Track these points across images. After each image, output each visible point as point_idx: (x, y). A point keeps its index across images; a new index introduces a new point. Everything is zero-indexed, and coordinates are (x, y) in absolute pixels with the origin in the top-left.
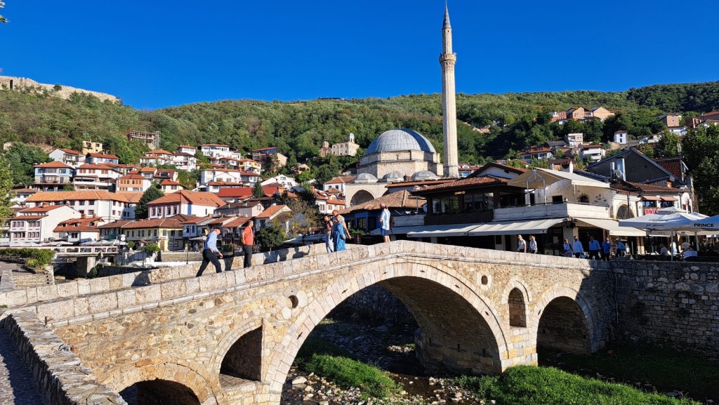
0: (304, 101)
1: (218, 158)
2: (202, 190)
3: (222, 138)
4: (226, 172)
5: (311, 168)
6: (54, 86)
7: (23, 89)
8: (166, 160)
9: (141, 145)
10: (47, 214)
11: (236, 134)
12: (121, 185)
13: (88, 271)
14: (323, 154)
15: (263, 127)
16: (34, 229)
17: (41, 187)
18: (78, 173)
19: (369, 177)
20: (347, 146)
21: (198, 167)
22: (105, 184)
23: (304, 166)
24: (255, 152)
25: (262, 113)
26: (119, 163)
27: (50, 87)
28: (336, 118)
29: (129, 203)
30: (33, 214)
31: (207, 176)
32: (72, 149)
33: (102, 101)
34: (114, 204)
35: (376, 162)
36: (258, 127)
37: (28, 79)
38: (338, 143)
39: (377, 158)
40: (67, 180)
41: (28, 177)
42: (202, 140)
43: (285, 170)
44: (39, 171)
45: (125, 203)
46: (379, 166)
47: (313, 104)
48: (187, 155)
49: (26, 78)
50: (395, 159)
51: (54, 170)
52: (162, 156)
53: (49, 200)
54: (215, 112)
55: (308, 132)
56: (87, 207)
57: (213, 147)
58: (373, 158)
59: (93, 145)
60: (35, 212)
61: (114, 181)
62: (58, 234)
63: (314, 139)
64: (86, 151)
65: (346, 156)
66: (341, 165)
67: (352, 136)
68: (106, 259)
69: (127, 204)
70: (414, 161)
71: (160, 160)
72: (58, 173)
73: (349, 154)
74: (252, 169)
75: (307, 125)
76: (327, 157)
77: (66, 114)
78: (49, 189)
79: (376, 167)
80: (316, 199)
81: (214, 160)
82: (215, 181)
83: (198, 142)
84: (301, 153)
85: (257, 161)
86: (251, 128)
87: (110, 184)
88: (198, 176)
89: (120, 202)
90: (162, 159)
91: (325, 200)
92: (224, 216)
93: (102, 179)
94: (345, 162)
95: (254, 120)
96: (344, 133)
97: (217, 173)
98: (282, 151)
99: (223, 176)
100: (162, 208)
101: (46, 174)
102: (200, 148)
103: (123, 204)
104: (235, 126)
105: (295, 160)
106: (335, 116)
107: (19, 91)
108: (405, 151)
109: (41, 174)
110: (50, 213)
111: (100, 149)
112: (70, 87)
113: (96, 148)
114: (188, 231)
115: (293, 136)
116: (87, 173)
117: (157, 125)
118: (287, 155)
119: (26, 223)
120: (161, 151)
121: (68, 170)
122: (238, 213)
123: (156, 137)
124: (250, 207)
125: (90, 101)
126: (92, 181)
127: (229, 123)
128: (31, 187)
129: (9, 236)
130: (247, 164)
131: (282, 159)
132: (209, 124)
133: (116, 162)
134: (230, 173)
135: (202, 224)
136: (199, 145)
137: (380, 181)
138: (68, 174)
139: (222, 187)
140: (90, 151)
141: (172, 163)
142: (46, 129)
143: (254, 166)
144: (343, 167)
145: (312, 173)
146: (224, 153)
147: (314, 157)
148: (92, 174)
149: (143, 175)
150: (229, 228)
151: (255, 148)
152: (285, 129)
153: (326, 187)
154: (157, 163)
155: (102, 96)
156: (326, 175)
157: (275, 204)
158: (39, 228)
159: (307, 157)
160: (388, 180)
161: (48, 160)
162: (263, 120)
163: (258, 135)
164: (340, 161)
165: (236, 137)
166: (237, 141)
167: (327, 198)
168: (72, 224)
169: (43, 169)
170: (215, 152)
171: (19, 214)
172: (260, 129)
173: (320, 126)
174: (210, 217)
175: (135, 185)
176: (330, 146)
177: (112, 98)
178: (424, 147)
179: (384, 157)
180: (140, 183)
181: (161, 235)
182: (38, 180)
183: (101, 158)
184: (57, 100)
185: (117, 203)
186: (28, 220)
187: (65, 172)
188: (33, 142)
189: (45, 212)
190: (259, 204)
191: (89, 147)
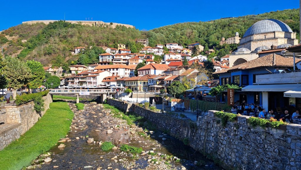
0: (214, 20)
1: (172, 49)
2: (163, 63)
3: (175, 40)
4: (175, 55)
5: (216, 51)
6: (110, 23)
7: (99, 25)
8: (150, 51)
9: (141, 45)
10: (99, 74)
11: (181, 38)
12: (130, 62)
13: (104, 101)
14: (221, 44)
15: (194, 34)
16: (95, 81)
17: (102, 63)
18: (115, 58)
19: (245, 50)
20: (234, 39)
21: (164, 53)
22: (125, 62)
23: (212, 50)
24: (189, 45)
25: (193, 27)
26: (131, 53)
27: (109, 24)
28: (229, 26)
29: (132, 70)
30: (94, 74)
31: (167, 57)
32: (114, 48)
33: (128, 28)
34: (126, 70)
35: (250, 41)
36: (191, 34)
37: (101, 21)
38: (230, 37)
39: (251, 38)
40: (111, 61)
41: (97, 60)
42: (166, 42)
43: (203, 53)
44: (101, 57)
45: (131, 69)
46: (252, 43)
47: (218, 20)
48: (159, 48)
49: (100, 21)
50: (264, 38)
51: (106, 56)
52: (149, 49)
53: (102, 68)
54: (173, 29)
55: (215, 34)
56: (115, 71)
57: (171, 45)
58: (248, 39)
59: (122, 46)
60: (95, 74)
61: (128, 60)
62: (103, 83)
63: (217, 37)
64: (119, 48)
65: (234, 44)
66: (231, 48)
67: (237, 34)
68: (111, 95)
69: (131, 70)
70: (277, 38)
71: (147, 51)
72: (107, 58)
73: (236, 43)
74: (187, 53)
75: (214, 31)
76: (223, 45)
77: (113, 34)
78: (105, 64)
79: (250, 44)
80: (214, 65)
81: (171, 50)
82: (170, 59)
83: (165, 43)
84: (211, 44)
85: (190, 49)
86: (188, 35)
87: (127, 62)
88: (163, 57)
89: (128, 69)
90: (148, 50)
91: (220, 66)
92: (166, 75)
93: (124, 60)
94: (233, 47)
95: (189, 31)
96: (233, 33)
97: (170, 55)
98: (202, 44)
99: (173, 57)
100: (143, 71)
101: (103, 58)
102: (165, 45)
103: (130, 70)
104: (181, 34)
105: (208, 48)
106: (229, 25)
107: (98, 26)
108: (271, 32)
109: (102, 58)
110: (100, 74)
111: (124, 47)
112: (116, 23)
113: (123, 47)
114: (150, 82)
115: (207, 36)
116: (118, 57)
117: (148, 36)
118: (204, 46)
119: (92, 78)
120: (148, 47)
121: (111, 56)
122: (173, 73)
123: (147, 41)
124: (179, 70)
125: (123, 28)
126: (120, 60)
127: (178, 33)
128: (98, 64)
129: (86, 84)
130: (185, 51)
131: (201, 48)
132: (170, 35)
133: (130, 52)
134: (176, 55)
135: (156, 79)
136: (165, 44)
137: (252, 52)
138: (111, 58)
139: (171, 62)
140: (121, 48)
141: (153, 52)
142: (105, 40)
143: (188, 52)
144: (232, 50)
145: (215, 53)
146: (176, 46)
147: (217, 46)
148: (120, 58)
149: (140, 57)
150: (167, 81)
151: (190, 43)
152: (204, 34)
153: (222, 59)
154: (146, 52)
155: (127, 26)
156: (222, 54)
157: (190, 69)
158: (96, 80)
159: (213, 46)
160: (258, 51)
161: (105, 52)
162: (194, 30)
163: (191, 38)
164: (230, 47)
165: (181, 39)
166: (181, 41)
167: (221, 65)
168: (108, 79)
169: (102, 56)
170: (172, 46)
171: (89, 75)
172: (192, 35)
173: (221, 30)
174: (160, 75)
175: (136, 62)
176: (226, 40)
177: (132, 27)
178: (284, 29)
179: (255, 37)
180: (138, 61)
181: (139, 84)
182: (101, 61)
183: (124, 51)
184: (111, 29)
185: (127, 69)
186: (92, 77)
187: (110, 57)
188: (101, 46)
189: (98, 74)
190: (183, 69)
191: (120, 47)
